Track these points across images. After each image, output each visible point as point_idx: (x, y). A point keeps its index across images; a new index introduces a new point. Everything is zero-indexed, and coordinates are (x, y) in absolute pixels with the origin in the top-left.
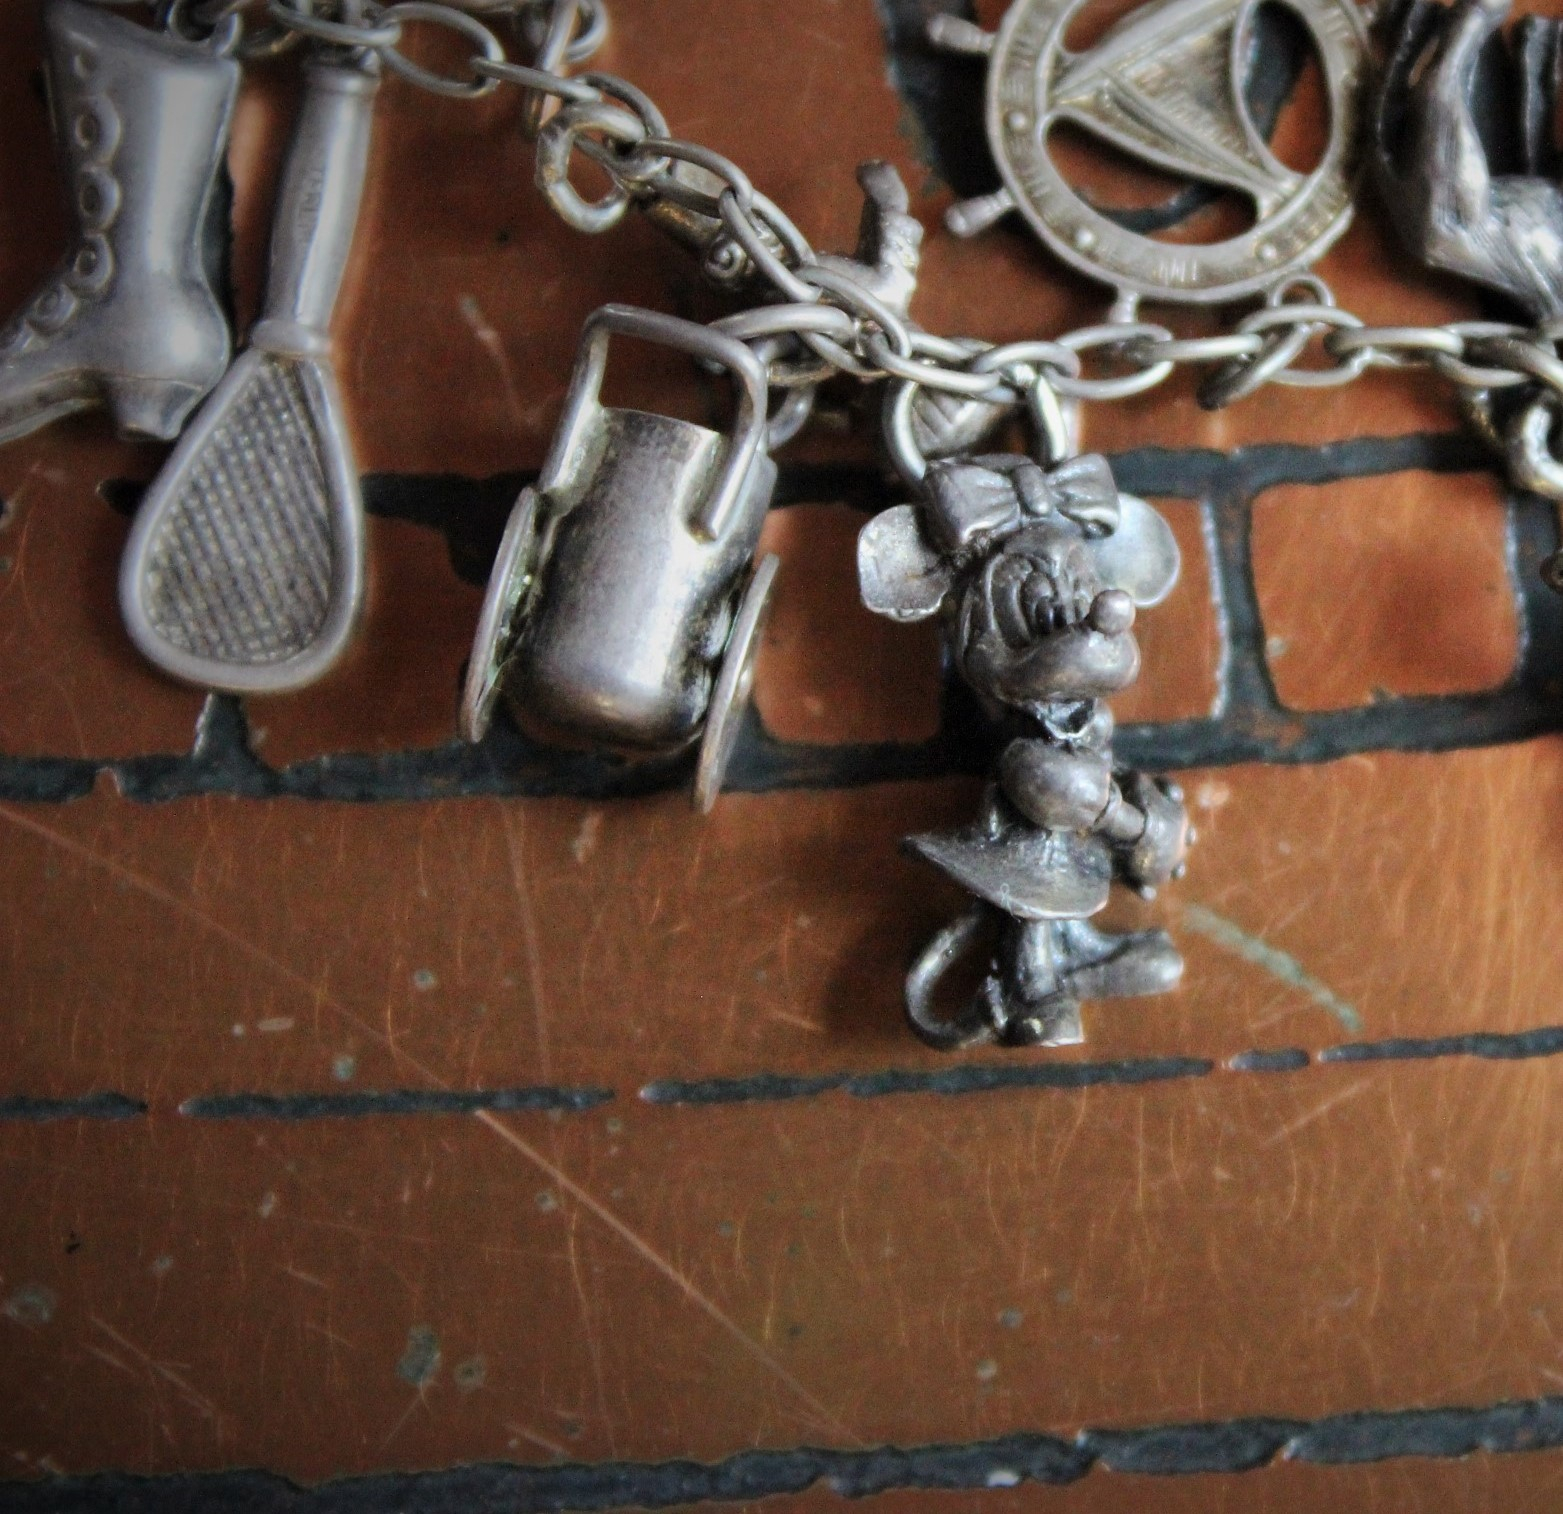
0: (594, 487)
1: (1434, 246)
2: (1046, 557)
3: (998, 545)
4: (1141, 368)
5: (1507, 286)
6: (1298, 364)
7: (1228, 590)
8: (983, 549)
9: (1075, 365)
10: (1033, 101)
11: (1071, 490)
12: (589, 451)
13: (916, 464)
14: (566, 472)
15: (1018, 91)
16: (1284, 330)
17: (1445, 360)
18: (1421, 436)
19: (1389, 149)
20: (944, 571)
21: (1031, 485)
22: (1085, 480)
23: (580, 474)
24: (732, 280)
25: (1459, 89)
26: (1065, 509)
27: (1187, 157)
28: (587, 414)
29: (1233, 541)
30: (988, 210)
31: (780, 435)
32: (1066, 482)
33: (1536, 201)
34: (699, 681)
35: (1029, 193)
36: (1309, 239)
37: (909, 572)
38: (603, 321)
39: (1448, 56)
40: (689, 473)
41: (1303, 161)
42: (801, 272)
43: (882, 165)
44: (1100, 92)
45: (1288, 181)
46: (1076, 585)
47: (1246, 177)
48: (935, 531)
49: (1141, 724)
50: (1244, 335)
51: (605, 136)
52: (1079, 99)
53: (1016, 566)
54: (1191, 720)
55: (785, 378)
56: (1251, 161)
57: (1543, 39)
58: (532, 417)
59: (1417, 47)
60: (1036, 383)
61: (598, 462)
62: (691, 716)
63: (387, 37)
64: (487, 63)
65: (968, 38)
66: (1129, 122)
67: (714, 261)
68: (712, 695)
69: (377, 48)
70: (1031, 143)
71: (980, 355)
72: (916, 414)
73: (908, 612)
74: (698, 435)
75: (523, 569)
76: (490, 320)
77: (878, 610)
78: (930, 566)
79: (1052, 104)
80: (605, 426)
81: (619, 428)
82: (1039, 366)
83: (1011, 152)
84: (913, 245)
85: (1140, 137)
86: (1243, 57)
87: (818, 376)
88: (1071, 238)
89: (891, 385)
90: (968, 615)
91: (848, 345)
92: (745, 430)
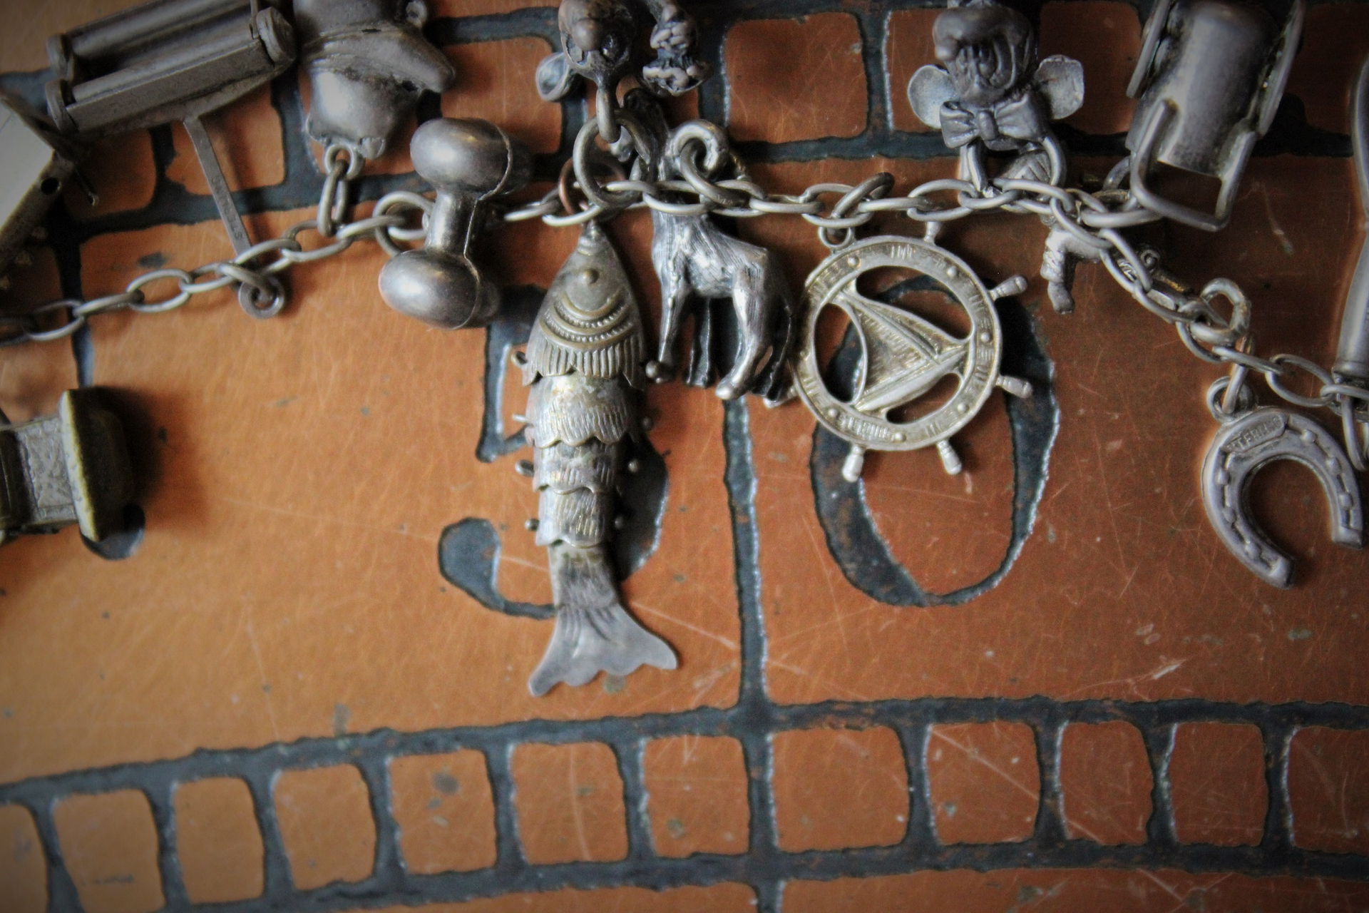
0: (1227, 132)
1: (764, 258)
2: (982, 86)
3: (1007, 95)
4: (925, 195)
5: (724, 236)
6: (839, 196)
7: (881, 81)
8: (1015, 93)
9: (960, 199)
10: (976, 347)
11: (966, 126)
12: (1228, 153)
13: (1049, 145)
14: (1241, 144)
15: (983, 354)
16: (845, 214)
17: (759, 195)
18: (773, 162)
19: (784, 312)
20: (1037, 82)
21: (988, 128)
22: (957, 133)
23: (1233, 140)
24: (1146, 249)
25: (746, 341)
26: (970, 115)
27: (894, 314)
28: (1229, 175)
29: (877, 108)
30: (1003, 289)
31: (1124, 164)
32: (969, 131)
33: (707, 282)
34: (1174, 25)
35: (981, 297)
36: (829, 267)
37: (1056, 82)
38: (1218, 223)
39: (752, 360)
40: (1175, 138)
41: (831, 312)
42: (1109, 246)
43: (1061, 311)
44: (940, 352)
45: (840, 301)
46: (966, 70)
47: (863, 303)
48: (1042, 104)
49: (931, 7)
50: (868, 212)
51: (1214, 325)
52: (952, 348)
53: (998, 81)
54: (905, 9)
55: (1120, 193)
56: (860, 311)
57: (698, 374)
58: (1256, 186)
59: (767, 369)
60: (982, 189)
61: (1224, 147)
62: (1179, 6)
63: (1328, 389)
64: (1274, 370)
65: (1010, 384)
66: (924, 335)
67: (1155, 259)
68: (1167, 19)
69: (1333, 382)
70: (978, 325)
71: (1011, 203)
72: (1048, 173)
73: (1057, 60)
74: (1168, 159)
75: (1267, 90)
76: (1276, 240)
77: (1075, 61)
78: (1045, 86)
79: (966, 345)
80: (1219, 166)
81: (1211, 165)
82: (981, 196)
83: (990, 320)
84: (1046, 263)
85: (919, 327)
86: (861, 372)
87: (1100, 194)
88: (959, 271)
89: (1062, 184)
90: (1026, 55)
91: (1084, 207)
92: (1143, 160)
